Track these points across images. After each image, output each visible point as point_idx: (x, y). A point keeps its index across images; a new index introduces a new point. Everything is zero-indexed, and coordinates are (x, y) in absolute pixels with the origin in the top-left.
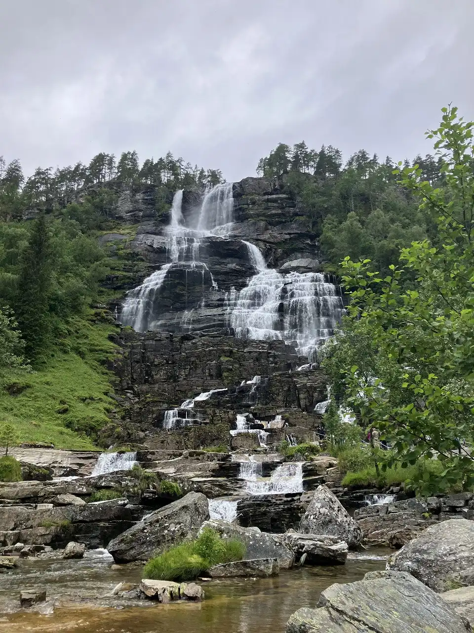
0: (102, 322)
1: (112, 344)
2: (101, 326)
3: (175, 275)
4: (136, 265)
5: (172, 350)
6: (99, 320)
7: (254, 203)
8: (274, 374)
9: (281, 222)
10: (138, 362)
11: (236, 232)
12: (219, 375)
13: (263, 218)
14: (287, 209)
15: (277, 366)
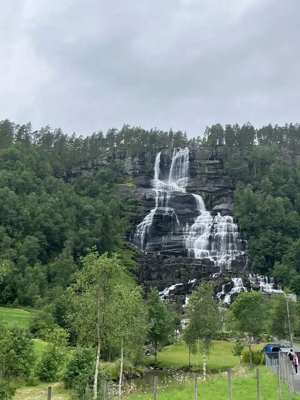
0: (128, 249)
1: (134, 261)
2: (127, 251)
3: (158, 218)
4: (137, 208)
5: (159, 263)
6: (126, 248)
7: (200, 165)
8: (202, 279)
9: (216, 178)
10: (145, 270)
11: (190, 184)
12: (179, 277)
13: (206, 175)
14: (219, 170)
15: (205, 272)
